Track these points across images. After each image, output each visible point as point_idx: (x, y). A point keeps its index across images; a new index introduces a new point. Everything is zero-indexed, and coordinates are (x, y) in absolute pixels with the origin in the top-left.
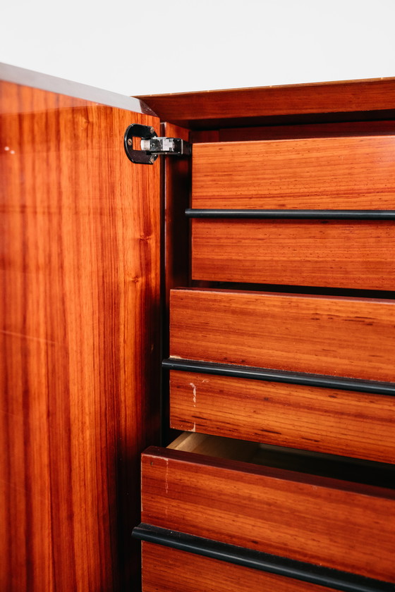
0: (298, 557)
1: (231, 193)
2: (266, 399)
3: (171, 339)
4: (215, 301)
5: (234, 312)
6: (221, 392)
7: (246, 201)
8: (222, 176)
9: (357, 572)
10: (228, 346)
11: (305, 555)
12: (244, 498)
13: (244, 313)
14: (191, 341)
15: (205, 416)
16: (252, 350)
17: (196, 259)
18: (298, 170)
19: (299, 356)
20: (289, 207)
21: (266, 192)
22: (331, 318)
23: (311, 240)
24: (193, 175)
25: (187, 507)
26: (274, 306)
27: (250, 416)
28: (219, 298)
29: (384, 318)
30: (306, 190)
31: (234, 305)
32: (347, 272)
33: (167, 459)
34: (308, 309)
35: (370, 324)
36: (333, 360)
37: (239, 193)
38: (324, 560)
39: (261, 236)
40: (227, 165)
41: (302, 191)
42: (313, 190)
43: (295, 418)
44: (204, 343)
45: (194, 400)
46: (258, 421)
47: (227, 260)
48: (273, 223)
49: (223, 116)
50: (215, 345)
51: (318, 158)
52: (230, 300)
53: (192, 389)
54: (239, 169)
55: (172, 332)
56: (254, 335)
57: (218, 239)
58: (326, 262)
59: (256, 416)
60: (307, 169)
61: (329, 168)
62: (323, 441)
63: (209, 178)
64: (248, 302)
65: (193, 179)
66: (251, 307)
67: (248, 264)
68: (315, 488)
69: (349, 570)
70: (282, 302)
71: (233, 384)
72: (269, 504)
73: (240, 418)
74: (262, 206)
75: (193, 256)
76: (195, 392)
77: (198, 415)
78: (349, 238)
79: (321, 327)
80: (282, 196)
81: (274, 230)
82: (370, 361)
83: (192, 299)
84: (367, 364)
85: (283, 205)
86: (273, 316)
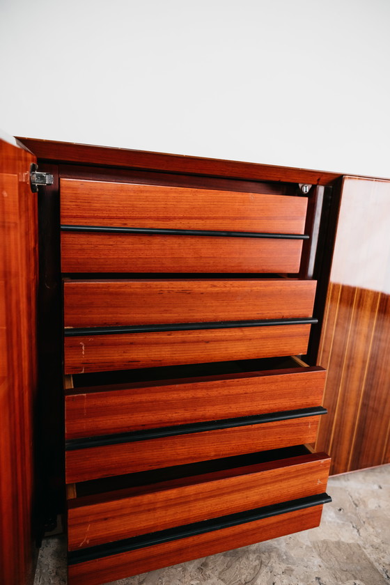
0: (168, 425)
1: (90, 215)
2: (131, 344)
3: (65, 316)
4: (98, 288)
5: (111, 294)
6: (102, 344)
7: (101, 221)
8: (83, 202)
9: (198, 421)
10: (107, 316)
11: (171, 422)
12: (137, 403)
13: (117, 294)
14: (80, 316)
15: (91, 361)
16: (123, 316)
17: (64, 258)
18: (135, 203)
19: (151, 315)
20: (129, 226)
21: (115, 215)
22: (169, 292)
23: (142, 246)
24: (61, 200)
25: (99, 420)
26: (137, 288)
27: (121, 356)
28: (101, 286)
29: (196, 289)
30: (140, 216)
31: (111, 290)
32: (163, 264)
33: (85, 395)
34: (157, 288)
35: (189, 293)
36: (170, 315)
37: (96, 215)
38: (181, 421)
39: (111, 243)
40: (87, 196)
41: (137, 215)
42: (144, 215)
43: (148, 351)
44: (89, 316)
45: (83, 353)
46: (126, 357)
47: (87, 258)
48: (118, 235)
49: (80, 161)
50: (99, 316)
51: (147, 197)
52: (108, 287)
53: (82, 346)
54: (96, 199)
55: (66, 311)
56: (124, 307)
57: (81, 245)
58: (151, 258)
59: (125, 354)
60: (141, 203)
61: (153, 203)
62: (163, 360)
63: (74, 203)
64: (120, 287)
65: (61, 203)
66: (123, 290)
67: (102, 260)
68: (177, 386)
69: (194, 422)
70: (142, 285)
71: (110, 338)
72: (152, 402)
73: (115, 358)
74: (111, 224)
75: (62, 257)
76: (83, 348)
77: (86, 362)
78: (164, 244)
79: (164, 297)
80: (125, 218)
81: (120, 239)
82: (189, 313)
83: (81, 288)
84: (187, 315)
85: (126, 224)
86: (136, 294)
